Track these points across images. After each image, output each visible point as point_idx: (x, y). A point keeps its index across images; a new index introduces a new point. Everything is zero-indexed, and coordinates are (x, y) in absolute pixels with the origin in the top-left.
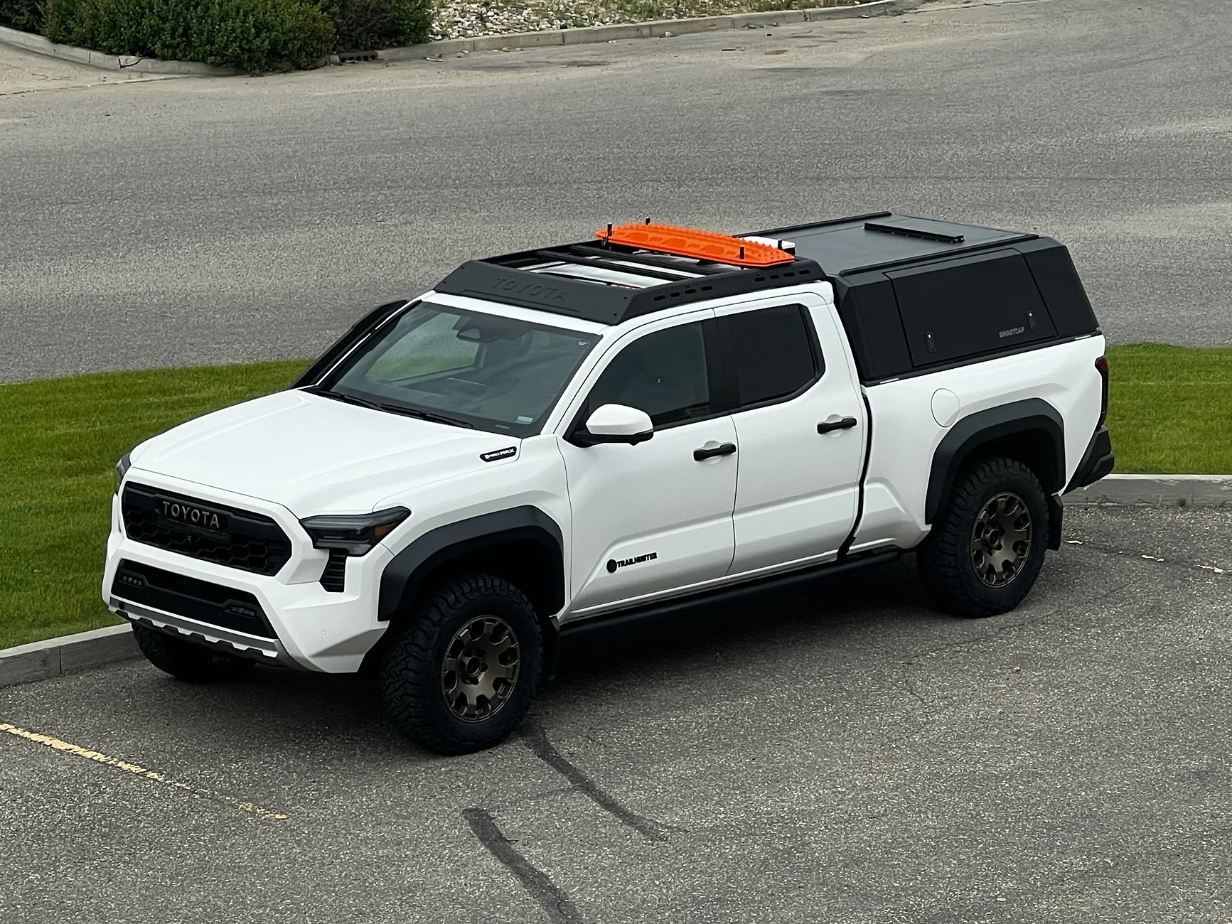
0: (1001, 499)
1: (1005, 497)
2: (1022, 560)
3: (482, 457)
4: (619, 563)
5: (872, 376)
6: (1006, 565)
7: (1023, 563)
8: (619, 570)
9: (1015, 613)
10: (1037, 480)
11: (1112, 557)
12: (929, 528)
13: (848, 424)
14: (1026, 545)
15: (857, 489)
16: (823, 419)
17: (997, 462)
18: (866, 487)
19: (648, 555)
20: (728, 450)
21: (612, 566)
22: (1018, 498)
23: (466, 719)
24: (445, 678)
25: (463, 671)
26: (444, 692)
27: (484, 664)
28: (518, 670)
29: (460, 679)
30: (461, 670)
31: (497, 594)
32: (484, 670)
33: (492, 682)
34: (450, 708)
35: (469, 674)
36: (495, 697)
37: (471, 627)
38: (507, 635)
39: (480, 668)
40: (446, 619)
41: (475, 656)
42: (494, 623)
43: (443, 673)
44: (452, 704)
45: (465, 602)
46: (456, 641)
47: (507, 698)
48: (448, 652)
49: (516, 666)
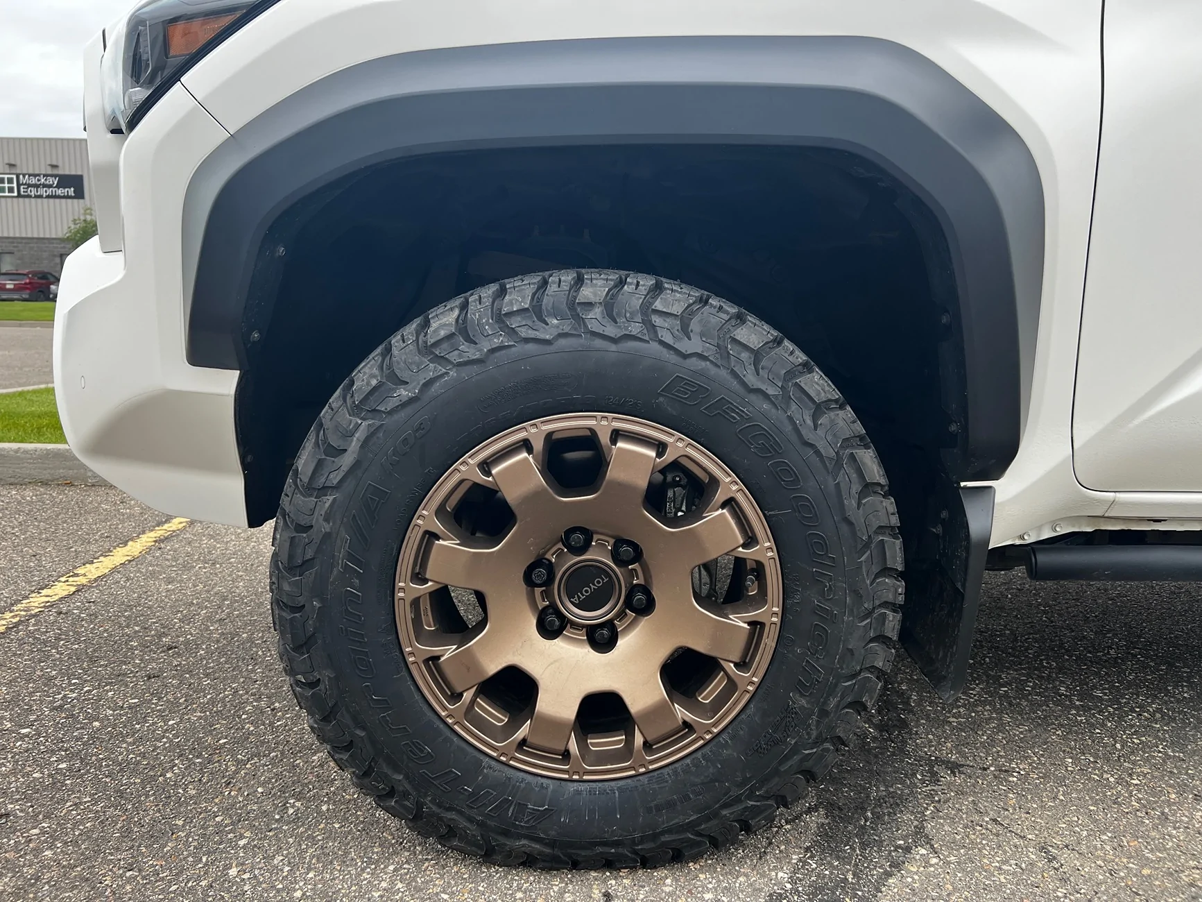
23: (524, 763)
24: (416, 603)
25: (547, 594)
26: (415, 651)
27: (646, 590)
28: (769, 642)
29: (534, 622)
30: (538, 590)
31: (662, 343)
32: (646, 608)
33: (662, 653)
34: (445, 708)
35: (573, 612)
36: (658, 711)
37: (538, 445)
38: (723, 506)
39: (628, 604)
40: (404, 393)
41: (598, 555)
42: (659, 455)
43: (407, 590)
44: (456, 697)
45: (497, 342)
46: (462, 481)
47: (715, 725)
48: (426, 518)
49: (762, 625)
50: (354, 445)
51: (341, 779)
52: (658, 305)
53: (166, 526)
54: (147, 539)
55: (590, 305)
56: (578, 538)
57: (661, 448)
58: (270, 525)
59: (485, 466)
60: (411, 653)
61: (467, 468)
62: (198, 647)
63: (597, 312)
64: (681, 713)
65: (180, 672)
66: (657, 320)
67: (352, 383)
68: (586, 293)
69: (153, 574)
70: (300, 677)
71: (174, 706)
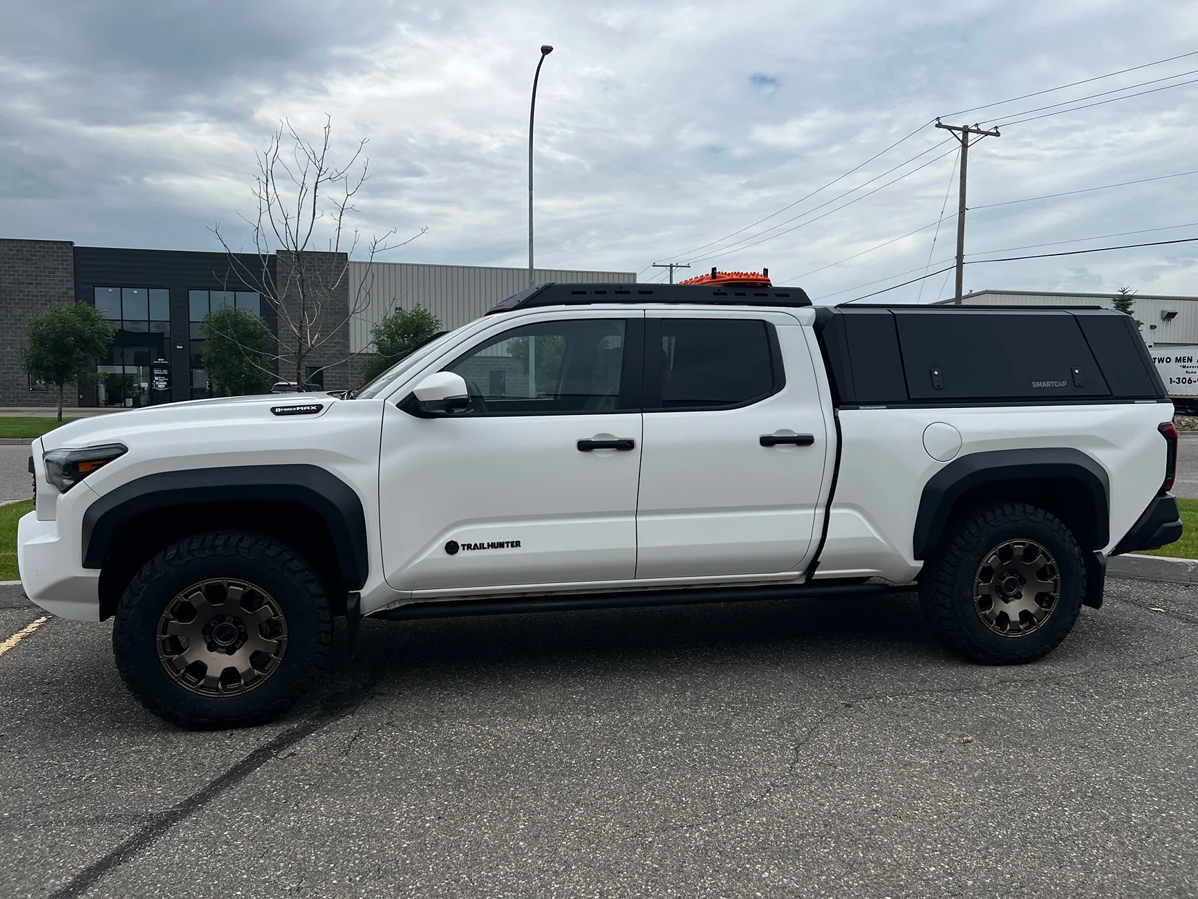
0: (1018, 546)
1: (1023, 544)
2: (1046, 613)
3: (273, 410)
4: (463, 545)
5: (850, 400)
6: (1025, 615)
7: (1048, 617)
8: (461, 553)
9: (1035, 666)
10: (1069, 533)
11: (1189, 627)
12: (920, 564)
13: (806, 441)
14: (1052, 598)
15: (821, 512)
16: (771, 432)
17: (1013, 506)
18: (832, 511)
19: (507, 543)
20: (626, 445)
21: (452, 548)
22: (1042, 548)
23: (202, 693)
24: (163, 642)
25: (211, 637)
26: (163, 657)
27: (245, 633)
28: (284, 646)
29: (206, 646)
30: (208, 636)
31: (242, 556)
32: (245, 640)
33: (250, 654)
34: (174, 676)
35: (220, 642)
36: (248, 672)
37: (203, 589)
38: (266, 604)
39: (239, 638)
40: (158, 575)
41: (229, 623)
42: (244, 589)
43: (160, 637)
44: (178, 672)
45: (189, 558)
46: (178, 602)
47: (268, 675)
48: (166, 614)
49: (282, 641)
50: (142, 593)
51: (138, 706)
52: (241, 545)
53: (25, 630)
54: (16, 638)
55: (219, 546)
56: (221, 617)
57: (244, 587)
58: (112, 619)
59: (186, 596)
60: (162, 658)
61: (180, 597)
62: (64, 682)
63: (221, 548)
64: (256, 672)
65: (58, 691)
66: (240, 549)
67: (141, 572)
68: (217, 542)
69: (27, 654)
70: (123, 669)
71: (59, 702)
